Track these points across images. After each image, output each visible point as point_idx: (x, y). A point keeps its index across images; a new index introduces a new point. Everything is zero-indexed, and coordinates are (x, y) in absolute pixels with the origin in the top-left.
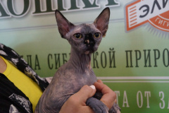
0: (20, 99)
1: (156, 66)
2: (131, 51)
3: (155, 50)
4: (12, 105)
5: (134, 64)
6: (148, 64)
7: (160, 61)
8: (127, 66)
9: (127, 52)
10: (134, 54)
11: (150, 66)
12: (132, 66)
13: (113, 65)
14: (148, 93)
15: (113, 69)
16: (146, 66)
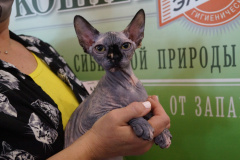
0: (46, 106)
1: (191, 67)
2: (164, 50)
3: (191, 49)
4: (33, 114)
5: (167, 65)
6: (183, 65)
7: (196, 61)
8: (160, 68)
9: (159, 51)
10: (167, 53)
11: (185, 67)
12: (164, 68)
13: (144, 66)
14: (182, 98)
15: (144, 71)
16: (180, 67)
